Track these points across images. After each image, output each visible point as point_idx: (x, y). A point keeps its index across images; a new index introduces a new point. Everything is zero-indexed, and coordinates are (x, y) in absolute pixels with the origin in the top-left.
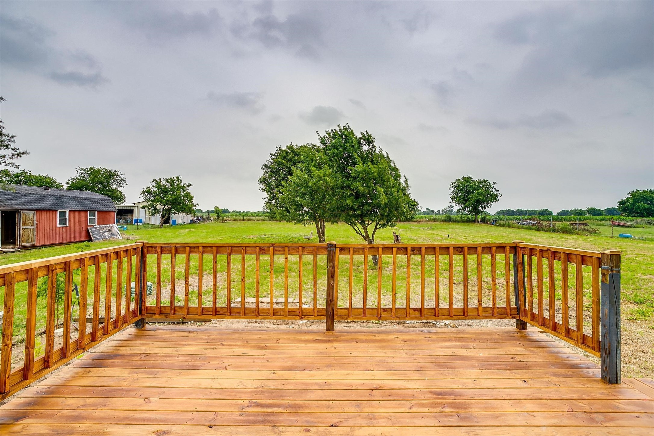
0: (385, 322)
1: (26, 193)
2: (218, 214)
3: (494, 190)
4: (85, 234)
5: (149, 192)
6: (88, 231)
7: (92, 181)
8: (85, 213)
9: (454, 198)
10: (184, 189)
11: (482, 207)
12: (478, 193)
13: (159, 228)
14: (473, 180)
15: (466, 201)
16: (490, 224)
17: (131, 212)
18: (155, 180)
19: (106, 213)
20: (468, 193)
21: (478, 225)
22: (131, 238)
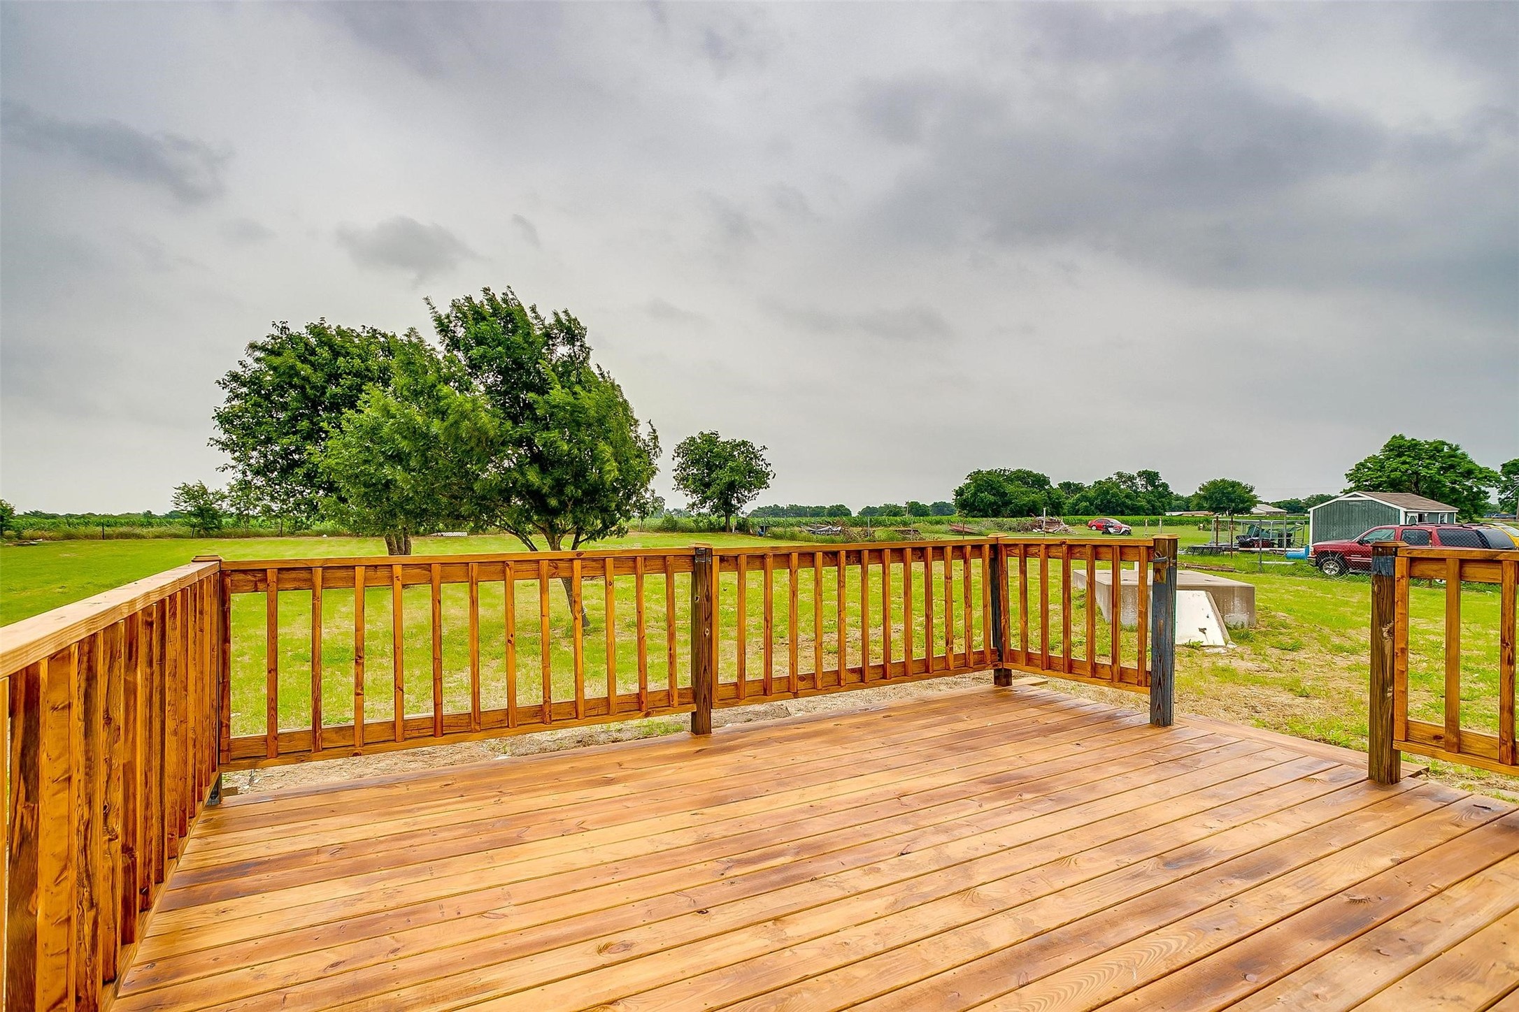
3: (761, 463)
9: (683, 479)
11: (737, 497)
12: (732, 469)
14: (722, 439)
15: (708, 485)
16: (754, 535)
20: (710, 467)
21: (733, 538)
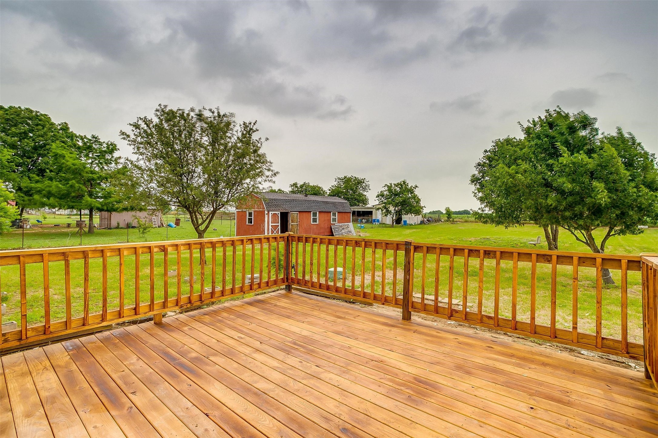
0: (548, 344)
1: (294, 200)
2: (449, 215)
4: (329, 230)
5: (383, 196)
6: (331, 228)
7: (346, 188)
8: (329, 214)
10: (411, 191)
13: (391, 227)
17: (371, 213)
18: (386, 185)
19: (344, 214)
22: (361, 235)
